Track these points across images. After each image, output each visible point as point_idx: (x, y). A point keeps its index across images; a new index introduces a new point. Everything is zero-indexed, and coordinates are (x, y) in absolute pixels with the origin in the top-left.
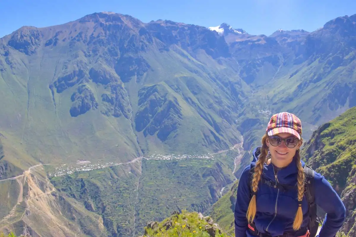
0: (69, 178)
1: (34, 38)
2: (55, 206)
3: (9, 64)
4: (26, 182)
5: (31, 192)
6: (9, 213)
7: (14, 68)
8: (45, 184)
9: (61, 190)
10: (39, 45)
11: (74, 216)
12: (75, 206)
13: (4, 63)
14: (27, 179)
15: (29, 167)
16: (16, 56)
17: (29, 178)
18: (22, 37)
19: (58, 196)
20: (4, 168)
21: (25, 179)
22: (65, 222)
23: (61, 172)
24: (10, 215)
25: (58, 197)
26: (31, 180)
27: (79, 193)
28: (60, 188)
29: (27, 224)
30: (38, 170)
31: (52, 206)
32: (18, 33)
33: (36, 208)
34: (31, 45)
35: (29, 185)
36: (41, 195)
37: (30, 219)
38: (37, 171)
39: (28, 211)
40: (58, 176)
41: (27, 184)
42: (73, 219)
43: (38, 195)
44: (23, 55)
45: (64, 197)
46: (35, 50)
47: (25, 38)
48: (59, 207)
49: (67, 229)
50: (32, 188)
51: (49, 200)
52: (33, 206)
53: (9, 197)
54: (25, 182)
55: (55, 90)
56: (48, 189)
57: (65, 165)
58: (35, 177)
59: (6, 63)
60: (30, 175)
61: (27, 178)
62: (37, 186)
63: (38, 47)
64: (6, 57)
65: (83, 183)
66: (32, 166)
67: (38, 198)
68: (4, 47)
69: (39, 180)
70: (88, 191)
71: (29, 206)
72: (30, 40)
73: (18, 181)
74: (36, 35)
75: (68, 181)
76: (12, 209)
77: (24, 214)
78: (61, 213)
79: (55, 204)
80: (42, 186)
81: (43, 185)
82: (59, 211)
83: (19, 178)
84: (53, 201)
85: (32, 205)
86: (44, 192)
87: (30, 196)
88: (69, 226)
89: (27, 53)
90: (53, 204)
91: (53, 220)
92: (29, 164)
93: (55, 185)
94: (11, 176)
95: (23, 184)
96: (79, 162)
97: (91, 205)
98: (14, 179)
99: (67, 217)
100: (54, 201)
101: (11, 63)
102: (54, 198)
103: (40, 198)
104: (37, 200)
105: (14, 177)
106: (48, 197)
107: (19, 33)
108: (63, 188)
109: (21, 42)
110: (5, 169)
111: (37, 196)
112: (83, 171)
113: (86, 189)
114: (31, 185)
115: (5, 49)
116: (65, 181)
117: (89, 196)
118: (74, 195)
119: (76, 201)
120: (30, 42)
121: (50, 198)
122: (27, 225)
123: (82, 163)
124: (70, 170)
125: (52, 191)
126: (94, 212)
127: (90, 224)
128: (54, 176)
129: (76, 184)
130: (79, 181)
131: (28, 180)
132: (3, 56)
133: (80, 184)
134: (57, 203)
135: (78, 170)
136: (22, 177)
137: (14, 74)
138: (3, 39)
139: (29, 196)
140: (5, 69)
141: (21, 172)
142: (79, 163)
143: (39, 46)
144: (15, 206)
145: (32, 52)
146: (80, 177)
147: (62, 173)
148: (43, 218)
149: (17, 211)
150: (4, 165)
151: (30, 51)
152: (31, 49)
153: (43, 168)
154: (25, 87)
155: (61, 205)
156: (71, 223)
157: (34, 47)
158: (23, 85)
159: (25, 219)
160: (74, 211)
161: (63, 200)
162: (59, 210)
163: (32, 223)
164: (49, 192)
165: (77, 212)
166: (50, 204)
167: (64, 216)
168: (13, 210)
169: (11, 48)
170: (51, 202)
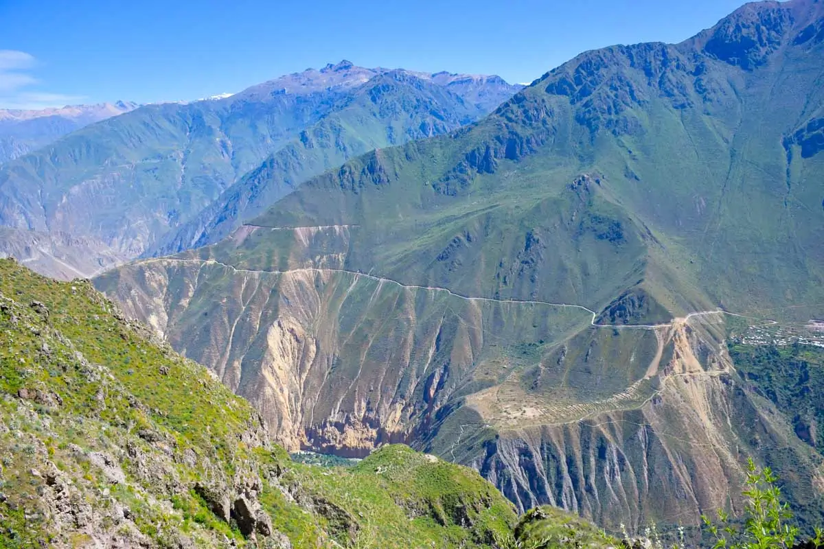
0: (775, 353)
1: (768, 29)
2: (720, 404)
3: (700, 93)
4: (671, 340)
5: (676, 362)
6: (624, 391)
7: (710, 100)
8: (712, 352)
9: (746, 376)
10: (779, 44)
11: (757, 437)
12: (766, 418)
13: (691, 91)
14: (675, 335)
15: (690, 312)
16: (720, 73)
17: (681, 333)
18: (738, 28)
19: (733, 384)
20: (637, 304)
21: (672, 333)
22: (733, 444)
23: (759, 338)
24: (624, 394)
25: (732, 388)
26: (684, 338)
27: (789, 393)
28: (746, 371)
29: (649, 420)
30: (709, 322)
31: (714, 403)
32: (729, 22)
33: (678, 396)
34: (758, 45)
35: (676, 348)
36: (698, 374)
37: (658, 414)
38: (706, 323)
39: (659, 397)
40: (749, 344)
41: (672, 345)
42: (754, 443)
43: (691, 372)
44: (735, 71)
45: (746, 392)
46: (764, 57)
47: (744, 31)
48: (730, 409)
49: (731, 460)
50: (681, 355)
51: (710, 389)
52: (673, 390)
53: (632, 360)
54: (669, 339)
55: (797, 149)
56: (716, 365)
57: (775, 323)
58: (694, 334)
59: (693, 89)
60: (685, 328)
61: (675, 332)
62: (694, 354)
63: (775, 48)
64: (695, 78)
65: (806, 373)
66: (697, 311)
67: (688, 378)
68: (696, 57)
69: (700, 343)
70: (813, 395)
71: (664, 389)
72: (757, 36)
73: (656, 332)
74: (773, 20)
75: (769, 359)
76: (633, 384)
77: (649, 399)
78: (729, 422)
79: (722, 401)
80: (704, 356)
81: (707, 354)
82: (726, 417)
83: (660, 330)
84: (718, 393)
85: (672, 388)
86: (706, 370)
87: (674, 369)
88: (739, 455)
89: (745, 66)
90: (718, 399)
91: (706, 430)
92: (693, 305)
93: (737, 362)
94: (645, 322)
95: (665, 343)
96: (812, 324)
97: (809, 427)
98: (649, 329)
99: (740, 435)
100: (722, 393)
101: (705, 90)
102: (722, 386)
103: (693, 378)
104: (686, 381)
105: (652, 324)
106: (710, 381)
107: (733, 21)
108: (752, 371)
109: (734, 40)
110: (637, 306)
111: (687, 374)
112: (817, 347)
113: (807, 387)
114: (680, 348)
115: (695, 62)
116: (764, 359)
117: (812, 406)
118: (774, 393)
119: (774, 409)
120: (755, 39)
121: (714, 384)
122: (647, 422)
123: (820, 328)
124: (783, 338)
125: (723, 372)
126: (813, 445)
127: (790, 468)
128: (738, 343)
129: (786, 371)
130: (797, 367)
131: (677, 337)
132: (691, 75)
133: (796, 372)
134: (726, 400)
135: (804, 341)
136: (667, 329)
137: (708, 114)
138: (696, 39)
139: (672, 368)
140: (689, 104)
141: (668, 318)
142: (811, 326)
143: (777, 47)
144: (639, 381)
145: (759, 63)
146: (802, 357)
147: (759, 340)
148: (685, 419)
149: (640, 391)
150: (638, 298)
151: (754, 60)
152: (755, 55)
153: (723, 320)
154: (727, 141)
155: (735, 405)
156: (744, 449)
157: (763, 51)
158: (723, 138)
159: (647, 409)
160: (759, 428)
161: (741, 397)
162: (727, 415)
163: (660, 421)
164: (716, 373)
165: (766, 431)
166: (711, 396)
167: (733, 431)
168: (634, 386)
169: (710, 56)
170: (714, 392)
